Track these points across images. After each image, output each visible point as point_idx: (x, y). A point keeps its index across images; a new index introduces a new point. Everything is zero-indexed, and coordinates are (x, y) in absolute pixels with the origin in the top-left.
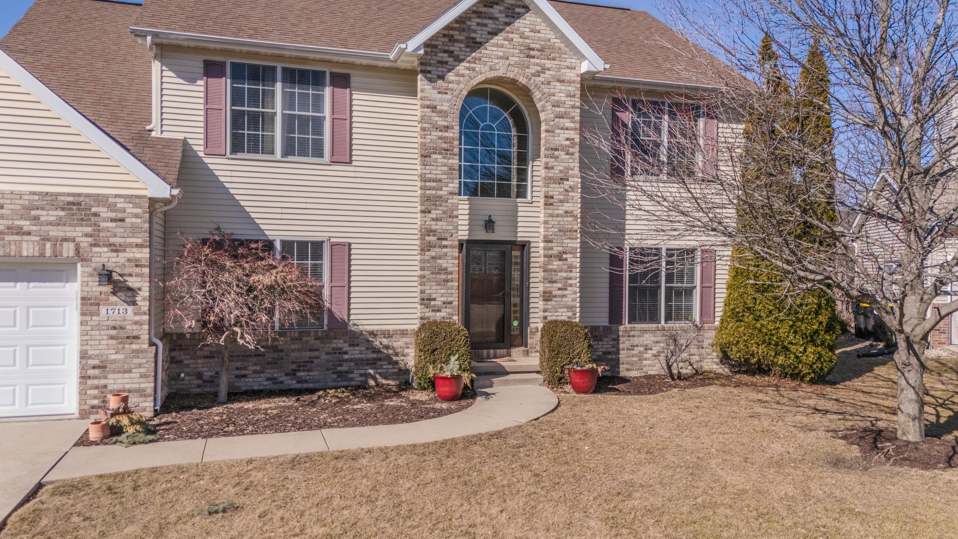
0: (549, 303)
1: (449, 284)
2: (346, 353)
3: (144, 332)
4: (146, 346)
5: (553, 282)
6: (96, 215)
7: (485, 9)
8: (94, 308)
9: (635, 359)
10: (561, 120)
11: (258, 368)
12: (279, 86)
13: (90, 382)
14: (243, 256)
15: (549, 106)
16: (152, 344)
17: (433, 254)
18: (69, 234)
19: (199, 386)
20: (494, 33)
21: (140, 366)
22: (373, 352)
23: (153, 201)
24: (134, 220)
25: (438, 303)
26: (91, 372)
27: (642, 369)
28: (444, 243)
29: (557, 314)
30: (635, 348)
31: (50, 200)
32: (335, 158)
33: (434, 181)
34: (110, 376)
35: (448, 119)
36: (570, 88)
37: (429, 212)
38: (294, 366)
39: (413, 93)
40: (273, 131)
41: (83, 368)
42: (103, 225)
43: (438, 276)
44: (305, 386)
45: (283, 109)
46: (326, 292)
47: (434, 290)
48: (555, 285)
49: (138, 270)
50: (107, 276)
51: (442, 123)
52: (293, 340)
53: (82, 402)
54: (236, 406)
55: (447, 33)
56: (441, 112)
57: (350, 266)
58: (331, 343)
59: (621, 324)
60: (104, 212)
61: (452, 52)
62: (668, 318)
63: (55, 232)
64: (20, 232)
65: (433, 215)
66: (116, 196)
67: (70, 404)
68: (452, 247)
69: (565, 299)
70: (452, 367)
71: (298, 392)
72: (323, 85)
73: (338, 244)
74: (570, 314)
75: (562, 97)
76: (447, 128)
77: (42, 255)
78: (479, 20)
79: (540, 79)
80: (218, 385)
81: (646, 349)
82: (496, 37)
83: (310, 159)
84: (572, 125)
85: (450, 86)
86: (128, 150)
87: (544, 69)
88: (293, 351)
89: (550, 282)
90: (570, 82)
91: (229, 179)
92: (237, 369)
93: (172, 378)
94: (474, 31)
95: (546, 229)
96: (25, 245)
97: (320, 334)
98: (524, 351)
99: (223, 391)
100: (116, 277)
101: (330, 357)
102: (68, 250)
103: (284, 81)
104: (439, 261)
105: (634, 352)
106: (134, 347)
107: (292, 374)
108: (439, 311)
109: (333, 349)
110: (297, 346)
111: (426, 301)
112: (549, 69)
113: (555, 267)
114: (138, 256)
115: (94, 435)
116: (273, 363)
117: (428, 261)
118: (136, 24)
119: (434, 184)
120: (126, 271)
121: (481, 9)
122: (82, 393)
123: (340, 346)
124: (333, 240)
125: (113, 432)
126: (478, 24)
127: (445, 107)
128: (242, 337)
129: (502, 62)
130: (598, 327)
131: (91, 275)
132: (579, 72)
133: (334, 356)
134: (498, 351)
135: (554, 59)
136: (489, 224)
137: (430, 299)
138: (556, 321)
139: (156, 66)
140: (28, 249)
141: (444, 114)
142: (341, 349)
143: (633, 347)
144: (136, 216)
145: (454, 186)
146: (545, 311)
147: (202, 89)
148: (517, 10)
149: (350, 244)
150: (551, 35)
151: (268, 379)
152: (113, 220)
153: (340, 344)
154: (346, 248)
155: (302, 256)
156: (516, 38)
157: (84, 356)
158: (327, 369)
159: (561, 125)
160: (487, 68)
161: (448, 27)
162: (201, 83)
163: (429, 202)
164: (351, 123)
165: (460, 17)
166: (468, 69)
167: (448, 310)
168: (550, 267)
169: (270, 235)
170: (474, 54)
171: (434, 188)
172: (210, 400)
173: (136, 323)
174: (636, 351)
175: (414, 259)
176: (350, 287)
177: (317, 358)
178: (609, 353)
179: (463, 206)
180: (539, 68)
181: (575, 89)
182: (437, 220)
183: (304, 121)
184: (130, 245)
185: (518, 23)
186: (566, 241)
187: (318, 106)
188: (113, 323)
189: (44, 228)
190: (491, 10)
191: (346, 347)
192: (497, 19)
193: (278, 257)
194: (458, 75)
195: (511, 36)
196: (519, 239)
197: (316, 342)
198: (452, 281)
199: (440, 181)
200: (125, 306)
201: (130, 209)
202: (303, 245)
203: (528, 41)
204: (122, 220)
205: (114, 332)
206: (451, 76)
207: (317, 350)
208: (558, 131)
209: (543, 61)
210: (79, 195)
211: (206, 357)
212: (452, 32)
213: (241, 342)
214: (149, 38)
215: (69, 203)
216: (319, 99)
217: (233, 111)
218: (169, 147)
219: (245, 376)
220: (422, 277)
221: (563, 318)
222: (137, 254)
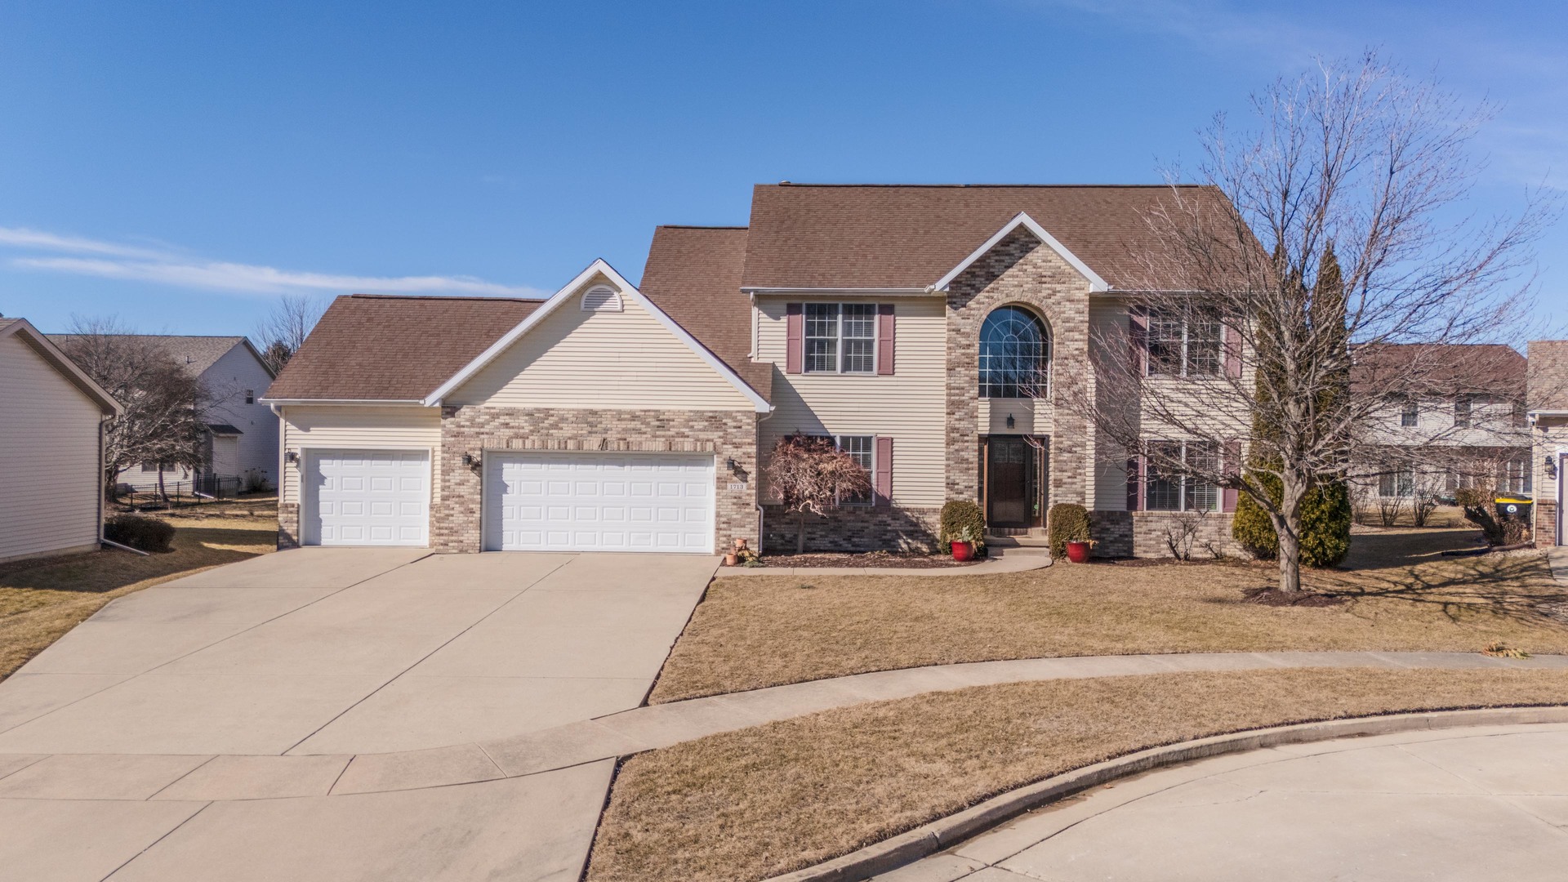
1: (970, 471)
2: (889, 525)
3: (753, 501)
4: (754, 510)
5: (1063, 471)
6: (725, 424)
7: (1003, 248)
8: (724, 484)
9: (1150, 542)
10: (1071, 334)
11: (823, 533)
12: (840, 317)
13: (721, 532)
14: (815, 450)
15: (1059, 322)
16: (757, 509)
17: (957, 447)
18: (711, 437)
19: (782, 544)
20: (1008, 267)
21: (750, 523)
22: (909, 524)
23: (760, 415)
24: (747, 427)
25: (961, 487)
26: (722, 526)
27: (1159, 552)
28: (966, 438)
29: (1067, 498)
31: (699, 415)
32: (881, 372)
33: (957, 389)
34: (733, 529)
35: (971, 339)
36: (1079, 306)
37: (954, 414)
38: (849, 534)
39: (944, 315)
40: (835, 353)
41: (718, 523)
42: (729, 430)
43: (961, 465)
44: (858, 549)
45: (843, 336)
46: (874, 476)
47: (957, 476)
48: (1065, 474)
49: (749, 460)
50: (731, 463)
51: (964, 342)
52: (849, 513)
53: (717, 545)
54: (809, 555)
55: (970, 272)
56: (964, 333)
57: (892, 456)
58: (878, 516)
59: (1136, 510)
60: (730, 423)
61: (974, 285)
62: (1189, 506)
63: (703, 435)
64: (684, 436)
65: (957, 416)
66: (739, 412)
67: (710, 547)
68: (972, 441)
69: (1074, 486)
70: (964, 535)
71: (852, 553)
72: (874, 314)
73: (883, 439)
74: (1079, 499)
75: (1072, 314)
76: (969, 346)
77: (695, 450)
78: (997, 258)
79: (1052, 300)
80: (796, 545)
81: (1163, 534)
82: (1010, 270)
83: (863, 373)
84: (1082, 337)
85: (972, 312)
86: (735, 373)
87: (1055, 292)
88: (849, 521)
90: (1079, 301)
91: (803, 391)
92: (809, 533)
93: (766, 537)
94: (993, 267)
95: (1057, 426)
96: (686, 444)
97: (869, 509)
98: (1038, 529)
99: (800, 547)
100: (736, 464)
101: (876, 527)
102: (710, 447)
103: (844, 313)
104: (962, 453)
105: (1151, 536)
106: (747, 510)
107: (849, 539)
108: (962, 493)
109: (879, 522)
110: (852, 518)
111: (951, 485)
112: (1059, 292)
114: (749, 450)
115: (730, 561)
116: (834, 530)
117: (953, 453)
118: (744, 283)
119: (957, 391)
120: (742, 460)
121: (998, 249)
122: (717, 539)
123: (884, 519)
124: (879, 436)
125: (740, 560)
126: (996, 261)
127: (968, 329)
128: (814, 507)
129: (1017, 289)
130: (1115, 512)
131: (722, 463)
132: (1087, 292)
133: (880, 527)
134: (1019, 530)
135: (1064, 283)
136: (1011, 421)
137: (954, 484)
138: (1063, 504)
139: (755, 311)
140: (688, 446)
141: (967, 335)
142: (886, 521)
143: (1150, 531)
144: (749, 426)
145: (975, 391)
146: (1056, 495)
147: (786, 325)
148: (1031, 245)
149: (892, 439)
150: (1062, 264)
151: (831, 542)
152: (735, 427)
153: (885, 517)
154: (890, 442)
155: (856, 448)
156: (1029, 268)
157: (718, 515)
158: (875, 536)
159: (1071, 338)
160: (1004, 295)
161: (971, 266)
162: (784, 319)
163: (953, 406)
164: (894, 343)
165: (981, 257)
166: (988, 297)
167: (969, 493)
169: (832, 432)
170: (992, 285)
171: (957, 395)
172: (794, 552)
173: (748, 495)
174: (1153, 535)
175: (941, 450)
176: (892, 473)
177: (867, 528)
178: (1126, 536)
179: (984, 407)
180: (1050, 292)
181: (1084, 306)
182: (960, 420)
183: (858, 344)
184: (745, 444)
185: (1030, 256)
186: (1075, 436)
187: (870, 332)
188: (734, 495)
189: (697, 433)
190: (1007, 248)
191: (889, 520)
192: (1013, 255)
193: (838, 451)
194: (978, 303)
195: (1025, 267)
196: (1037, 433)
197: (865, 515)
198: (973, 468)
199: (963, 388)
200: (742, 483)
201: (745, 420)
202: (856, 439)
203: (1040, 270)
204: (740, 427)
205: (735, 500)
206: (972, 304)
207: (867, 522)
208: (1068, 343)
209: (1053, 286)
210: (716, 412)
211: (787, 523)
212: (973, 270)
213: (813, 510)
214: (752, 294)
215: (712, 417)
216: (870, 326)
217: (806, 340)
218: (763, 370)
219: (814, 539)
220: (948, 466)
221: (1072, 502)
222: (749, 449)
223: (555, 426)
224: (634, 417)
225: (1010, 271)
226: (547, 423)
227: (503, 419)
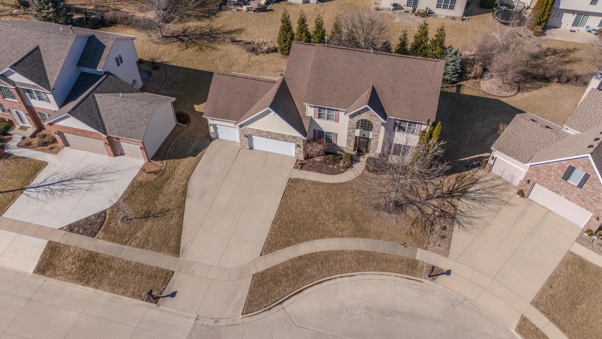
1: (352, 147)
8: (296, 148)
10: (377, 127)
12: (326, 110)
15: (375, 124)
16: (303, 153)
21: (302, 155)
22: (340, 150)
23: (303, 139)
24: (301, 140)
25: (349, 149)
26: (296, 154)
31: (291, 136)
32: (335, 121)
34: (298, 155)
35: (354, 124)
40: (325, 116)
45: (327, 114)
46: (333, 140)
51: (352, 125)
56: (352, 123)
57: (337, 136)
59: (390, 155)
60: (297, 139)
62: (402, 155)
66: (299, 138)
72: (334, 111)
74: (375, 156)
75: (378, 123)
77: (290, 141)
83: (331, 121)
84: (379, 128)
87: (374, 119)
91: (318, 122)
94: (360, 113)
100: (299, 145)
102: (293, 141)
106: (301, 153)
124: (334, 133)
126: (362, 111)
127: (354, 122)
129: (365, 117)
131: (296, 144)
135: (376, 117)
136: (364, 135)
138: (372, 157)
147: (314, 109)
149: (337, 133)
150: (375, 115)
153: (334, 147)
157: (295, 152)
160: (362, 118)
163: (349, 136)
164: (339, 117)
166: (358, 118)
169: (324, 131)
170: (359, 116)
173: (301, 151)
176: (337, 140)
181: (381, 123)
183: (330, 115)
184: (301, 142)
185: (369, 111)
189: (291, 138)
195: (367, 114)
200: (300, 148)
204: (299, 140)
205: (299, 151)
206: (355, 118)
212: (357, 112)
215: (294, 137)
216: (333, 113)
217: (318, 113)
222: (301, 144)
223: (262, 133)
224: (277, 134)
225: (364, 113)
226: (260, 132)
227: (251, 130)
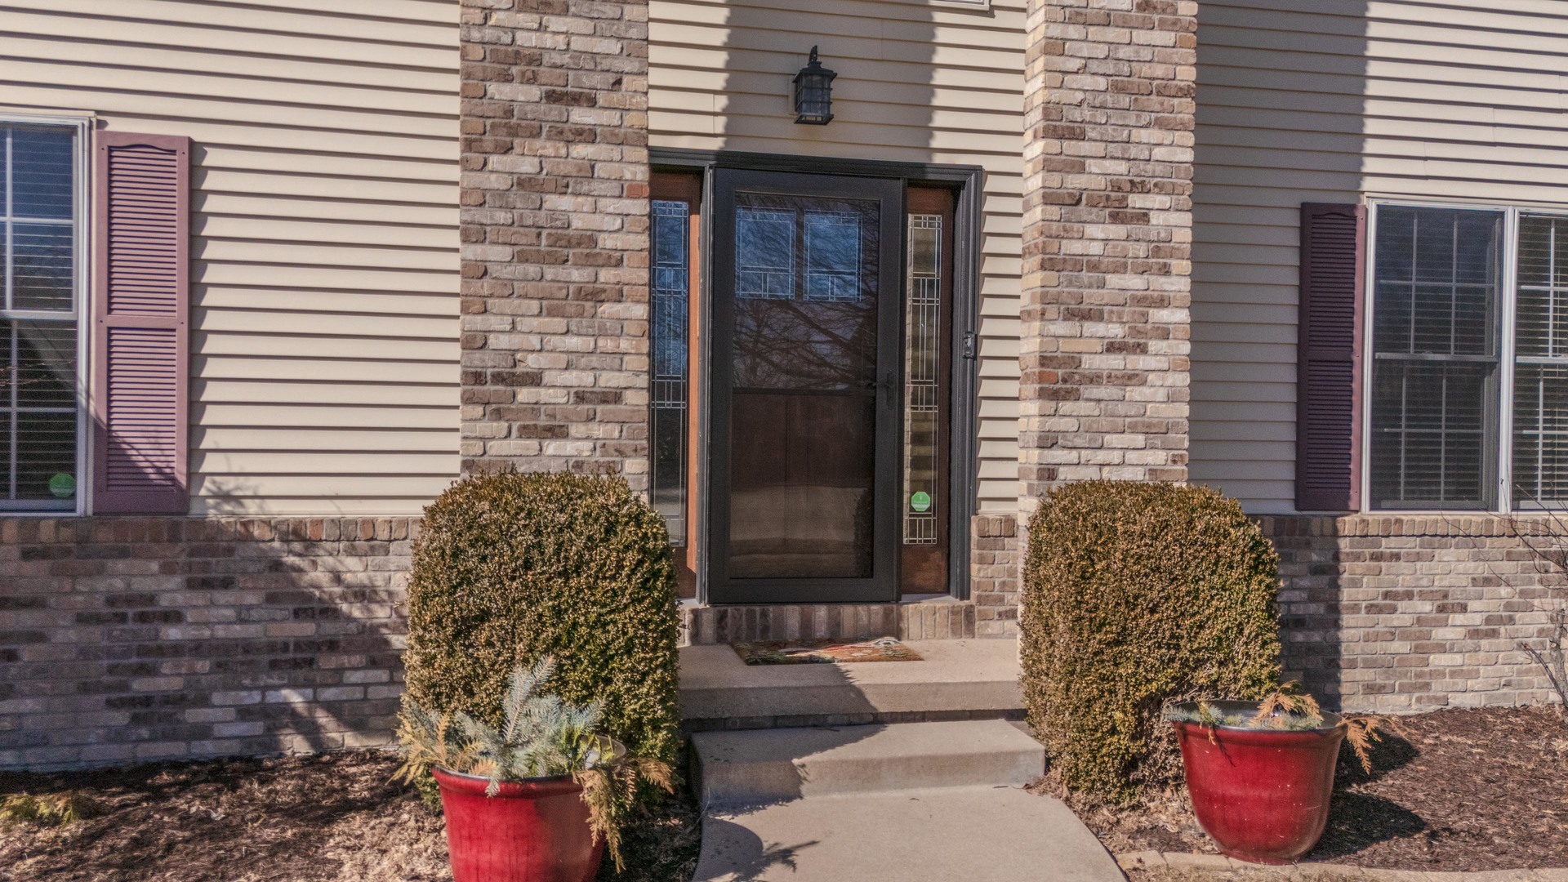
0: (1066, 407)
1: (607, 309)
2: (173, 616)
5: (1086, 316)
9: (1400, 646)
17: (528, 166)
22: (297, 614)
25: (552, 395)
27: (1426, 686)
28: (580, 116)
29: (1101, 456)
30: (1402, 605)
43: (550, 272)
48: (1091, 328)
57: (197, 240)
58: (100, 572)
59: (1345, 509)
62: (1526, 488)
69: (1135, 393)
73: (138, 145)
74: (1153, 456)
81: (1442, 609)
89: (1070, 315)
95: (1058, 78)
97: (46, 532)
98: (954, 612)
101: (95, 634)
104: (553, 201)
105: (1396, 620)
108: (557, 432)
109: (111, 601)
111: (494, 384)
113: (1096, 249)
117: (502, 198)
123: (143, 585)
124: (115, 125)
133: (117, 629)
134: (847, 611)
136: (812, 88)
137: (513, 379)
138: (1097, 486)
142: (151, 599)
146: (1047, 441)
149: (195, 149)
153: (146, 576)
154: (181, 162)
158: (85, 688)
167: (599, 431)
168: (1073, 247)
174: (1403, 616)
175: (434, 180)
176: (196, 336)
178: (1299, 622)
186: (1144, 135)
191: (171, 592)
196: (939, 159)
197: (29, 567)
198: (619, 298)
207: (34, 603)
220: (476, 271)
221: (1128, 475)
